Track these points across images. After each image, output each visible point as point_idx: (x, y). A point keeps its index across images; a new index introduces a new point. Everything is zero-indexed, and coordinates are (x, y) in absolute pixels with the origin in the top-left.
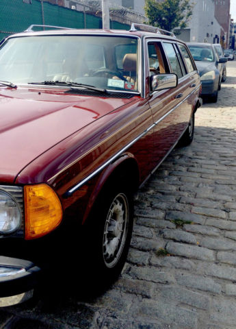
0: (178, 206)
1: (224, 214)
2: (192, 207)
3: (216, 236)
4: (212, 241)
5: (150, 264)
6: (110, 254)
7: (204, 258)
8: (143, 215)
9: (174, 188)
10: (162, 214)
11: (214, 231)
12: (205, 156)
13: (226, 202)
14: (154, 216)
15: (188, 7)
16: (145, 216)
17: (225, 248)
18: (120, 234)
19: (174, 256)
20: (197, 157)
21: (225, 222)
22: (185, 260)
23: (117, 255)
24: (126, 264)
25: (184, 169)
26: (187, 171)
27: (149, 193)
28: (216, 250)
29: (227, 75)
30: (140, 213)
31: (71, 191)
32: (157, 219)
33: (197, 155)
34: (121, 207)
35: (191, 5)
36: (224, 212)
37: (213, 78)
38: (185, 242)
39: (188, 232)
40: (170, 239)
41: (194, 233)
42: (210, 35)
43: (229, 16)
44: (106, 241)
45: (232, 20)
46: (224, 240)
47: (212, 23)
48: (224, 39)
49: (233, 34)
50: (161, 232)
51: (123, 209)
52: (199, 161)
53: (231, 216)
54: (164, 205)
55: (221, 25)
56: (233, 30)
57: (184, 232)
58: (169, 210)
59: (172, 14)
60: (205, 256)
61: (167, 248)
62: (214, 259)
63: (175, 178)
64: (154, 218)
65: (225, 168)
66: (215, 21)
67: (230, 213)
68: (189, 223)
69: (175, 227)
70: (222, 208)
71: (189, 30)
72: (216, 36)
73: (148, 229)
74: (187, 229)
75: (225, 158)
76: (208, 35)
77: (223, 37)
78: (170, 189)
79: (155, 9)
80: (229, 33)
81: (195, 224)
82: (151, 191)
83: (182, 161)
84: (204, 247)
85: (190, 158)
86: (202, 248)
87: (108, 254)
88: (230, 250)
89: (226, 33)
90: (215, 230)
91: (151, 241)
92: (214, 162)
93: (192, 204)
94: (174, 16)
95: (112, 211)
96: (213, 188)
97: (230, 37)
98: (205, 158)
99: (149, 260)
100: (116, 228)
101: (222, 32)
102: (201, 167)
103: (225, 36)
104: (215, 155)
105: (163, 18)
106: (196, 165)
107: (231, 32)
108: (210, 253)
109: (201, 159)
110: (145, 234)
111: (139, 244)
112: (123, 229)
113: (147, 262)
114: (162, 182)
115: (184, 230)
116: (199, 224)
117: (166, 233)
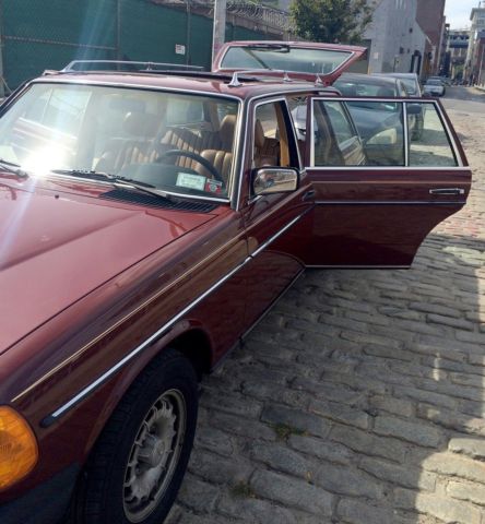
0: (288, 395)
1: (364, 420)
2: (313, 399)
3: (343, 465)
4: (335, 475)
5: (217, 511)
6: (139, 496)
7: (313, 508)
8: (223, 408)
9: (288, 356)
10: (257, 409)
11: (341, 454)
12: (355, 293)
13: (374, 394)
14: (242, 412)
15: (365, 9)
16: (227, 409)
17: (355, 492)
18: (164, 458)
19: (262, 498)
20: (341, 294)
21: (364, 436)
22: (279, 509)
23: (156, 497)
24: (175, 507)
25: (313, 317)
26: (319, 320)
27: (243, 361)
28: (338, 494)
29: (426, 127)
30: (220, 403)
31: (55, 414)
32: (247, 418)
33: (341, 290)
34: (170, 411)
35: (370, 5)
36: (366, 416)
37: (393, 141)
38: (285, 472)
39: (296, 450)
40: (262, 462)
41: (305, 454)
42: (406, 51)
43: (443, 18)
44: (133, 478)
45: (448, 25)
46: (356, 474)
47: (411, 31)
48: (430, 58)
49: (448, 49)
50: (247, 447)
51: (176, 412)
52: (343, 303)
53: (377, 424)
54: (263, 391)
55: (427, 33)
56: (448, 43)
57: (289, 451)
58: (271, 400)
59: (336, 19)
60: (316, 504)
61: (252, 481)
62: (331, 513)
63: (295, 335)
64: (242, 416)
65: (385, 321)
66: (416, 27)
67: (378, 418)
68: (300, 432)
69: (273, 438)
70: (366, 406)
71: (370, 41)
72: (417, 53)
73: (226, 437)
74: (295, 446)
75: (388, 301)
76: (402, 51)
77: (430, 53)
78: (281, 356)
79: (308, 10)
80: (441, 46)
81: (311, 435)
82: (248, 359)
83: (314, 300)
84: (318, 486)
85: (328, 295)
86: (314, 487)
87: (135, 498)
88: (363, 496)
89: (434, 48)
90: (345, 452)
91: (227, 463)
92: (368, 308)
93: (313, 393)
94: (340, 23)
95: (149, 424)
96: (355, 362)
97: (442, 55)
98: (355, 297)
99: (218, 502)
100: (155, 451)
101: (428, 46)
102: (344, 316)
103: (433, 53)
104: (373, 292)
105: (321, 26)
106: (335, 310)
107: (444, 45)
108: (327, 499)
109: (346, 299)
110: (221, 447)
111: (206, 468)
112: (173, 447)
113: (212, 506)
114: (271, 341)
115: (289, 446)
116: (318, 437)
117: (256, 450)
